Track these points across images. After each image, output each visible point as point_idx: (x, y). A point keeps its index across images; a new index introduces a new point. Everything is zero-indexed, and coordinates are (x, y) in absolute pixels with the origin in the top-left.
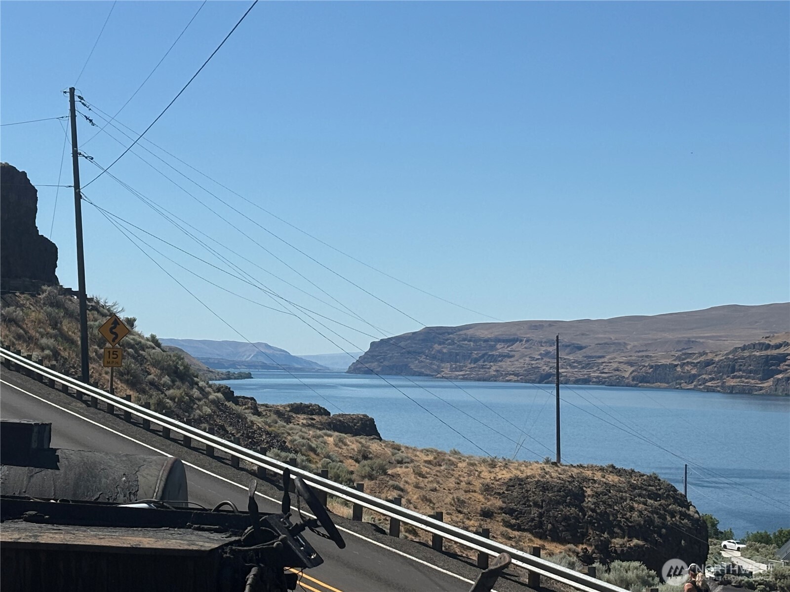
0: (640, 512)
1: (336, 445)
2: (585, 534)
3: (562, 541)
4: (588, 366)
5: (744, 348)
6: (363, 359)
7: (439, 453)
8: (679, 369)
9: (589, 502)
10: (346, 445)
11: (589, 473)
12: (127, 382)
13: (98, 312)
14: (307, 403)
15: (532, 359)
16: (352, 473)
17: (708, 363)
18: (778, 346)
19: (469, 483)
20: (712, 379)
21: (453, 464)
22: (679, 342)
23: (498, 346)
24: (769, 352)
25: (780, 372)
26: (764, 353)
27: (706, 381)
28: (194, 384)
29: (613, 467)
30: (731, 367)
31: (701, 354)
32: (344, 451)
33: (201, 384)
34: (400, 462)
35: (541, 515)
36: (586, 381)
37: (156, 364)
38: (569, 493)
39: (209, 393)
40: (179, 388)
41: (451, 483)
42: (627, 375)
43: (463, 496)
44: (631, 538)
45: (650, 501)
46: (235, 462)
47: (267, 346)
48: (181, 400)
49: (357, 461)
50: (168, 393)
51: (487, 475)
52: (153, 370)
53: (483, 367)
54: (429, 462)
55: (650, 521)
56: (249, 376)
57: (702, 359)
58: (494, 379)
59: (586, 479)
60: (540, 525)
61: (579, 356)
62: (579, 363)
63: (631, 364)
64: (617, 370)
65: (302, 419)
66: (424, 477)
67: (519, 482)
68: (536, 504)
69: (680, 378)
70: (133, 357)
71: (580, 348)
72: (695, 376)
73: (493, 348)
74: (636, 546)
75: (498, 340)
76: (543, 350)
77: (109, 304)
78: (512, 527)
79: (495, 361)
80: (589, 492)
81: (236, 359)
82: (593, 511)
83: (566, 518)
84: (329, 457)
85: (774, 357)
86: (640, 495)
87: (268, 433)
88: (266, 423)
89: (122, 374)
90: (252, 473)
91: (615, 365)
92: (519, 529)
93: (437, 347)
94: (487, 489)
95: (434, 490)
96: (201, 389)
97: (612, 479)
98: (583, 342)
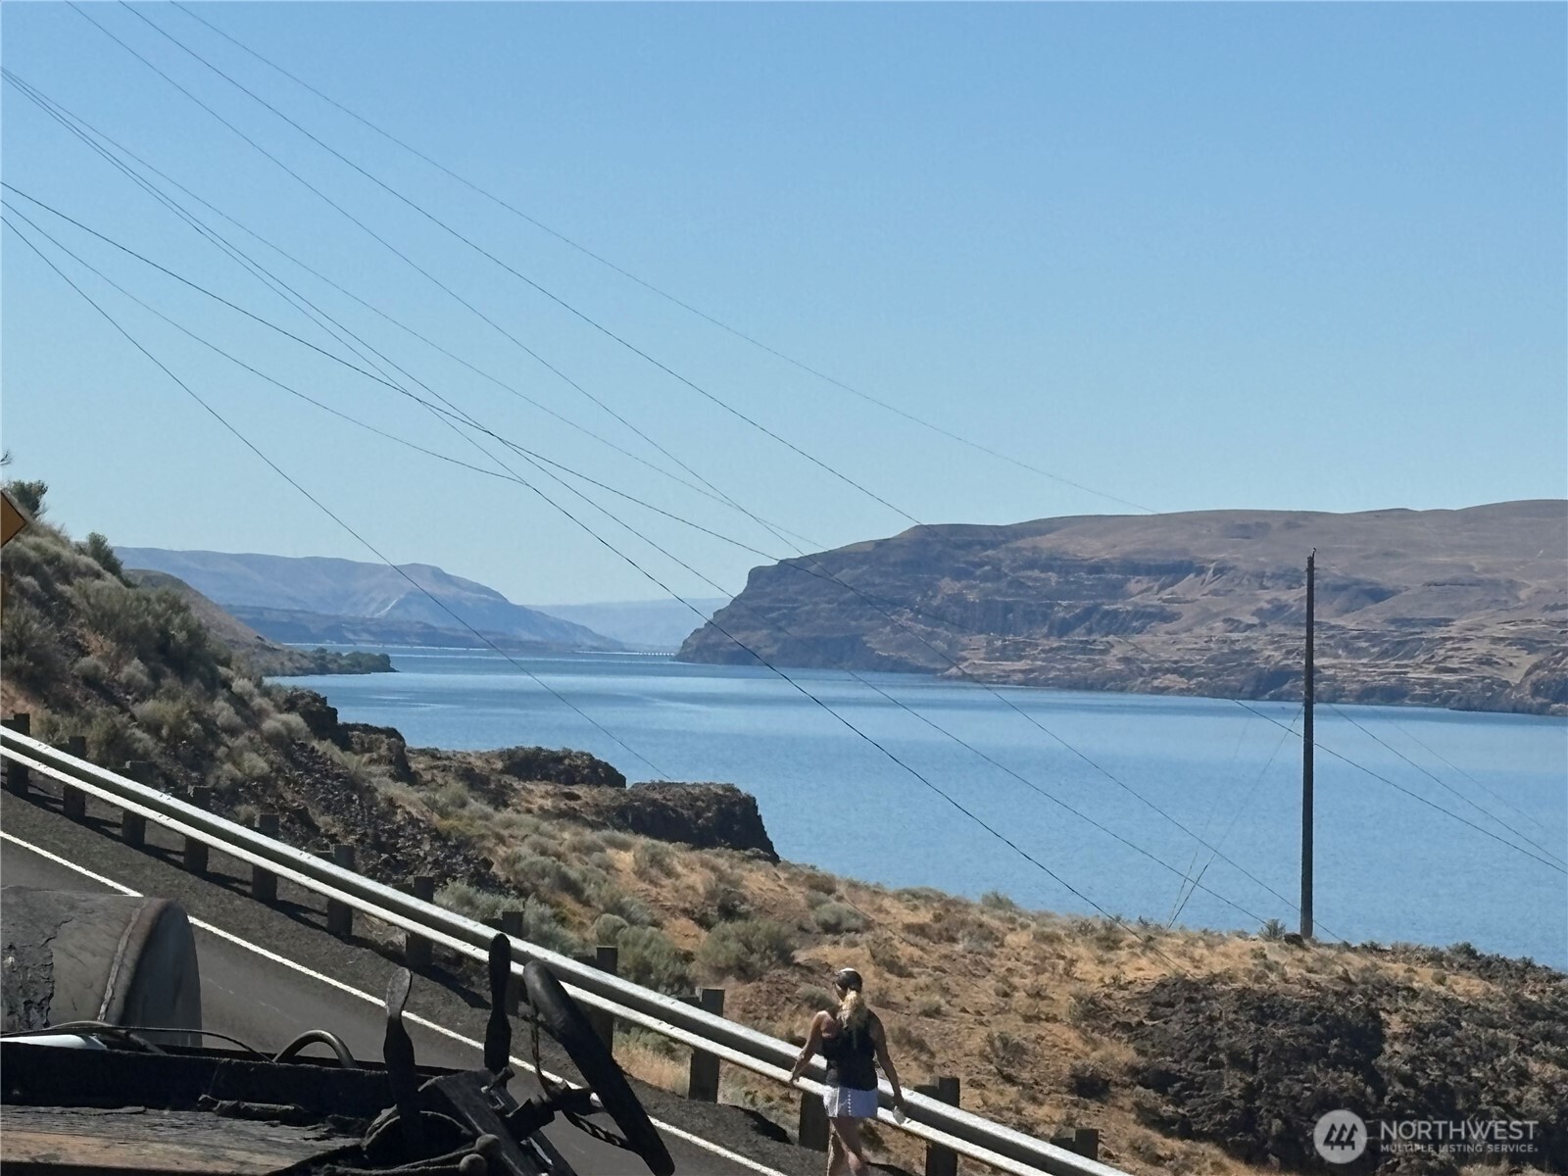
1: (641, 874)
4: (1398, 648)
6: (727, 620)
7: (949, 904)
9: (1396, 1054)
10: (670, 873)
11: (1396, 970)
12: (17, 675)
15: (1234, 624)
16: (688, 957)
19: (1037, 994)
21: (990, 935)
23: (1133, 586)
28: (217, 685)
29: (1469, 951)
32: (666, 893)
33: (240, 685)
34: (833, 928)
35: (1251, 1092)
36: (1393, 695)
38: (1336, 1027)
39: (261, 714)
40: (173, 697)
41: (985, 992)
42: (1515, 677)
43: (1015, 1028)
44: (1517, 1165)
46: (340, 920)
47: (438, 575)
48: (178, 732)
49: (704, 923)
50: (140, 710)
51: (1091, 973)
52: (95, 641)
53: (1085, 648)
54: (920, 930)
56: (383, 665)
58: (1119, 683)
59: (1388, 988)
60: (1249, 1121)
61: (1374, 617)
62: (1374, 638)
63: (1528, 644)
64: (1487, 661)
65: (540, 794)
66: (902, 973)
67: (1186, 993)
68: (1237, 1060)
70: (37, 601)
71: (1378, 595)
73: (1116, 590)
75: (1132, 568)
76: (1265, 598)
78: (1163, 1125)
79: (1123, 630)
80: (1395, 1024)
81: (346, 612)
83: (1325, 1102)
84: (619, 909)
86: (1546, 1036)
87: (438, 836)
88: (432, 805)
90: (392, 954)
91: (1481, 648)
92: (1184, 1129)
93: (948, 586)
94: (1092, 1013)
95: (934, 1013)
96: (239, 701)
97: (1467, 986)
98: (1387, 576)
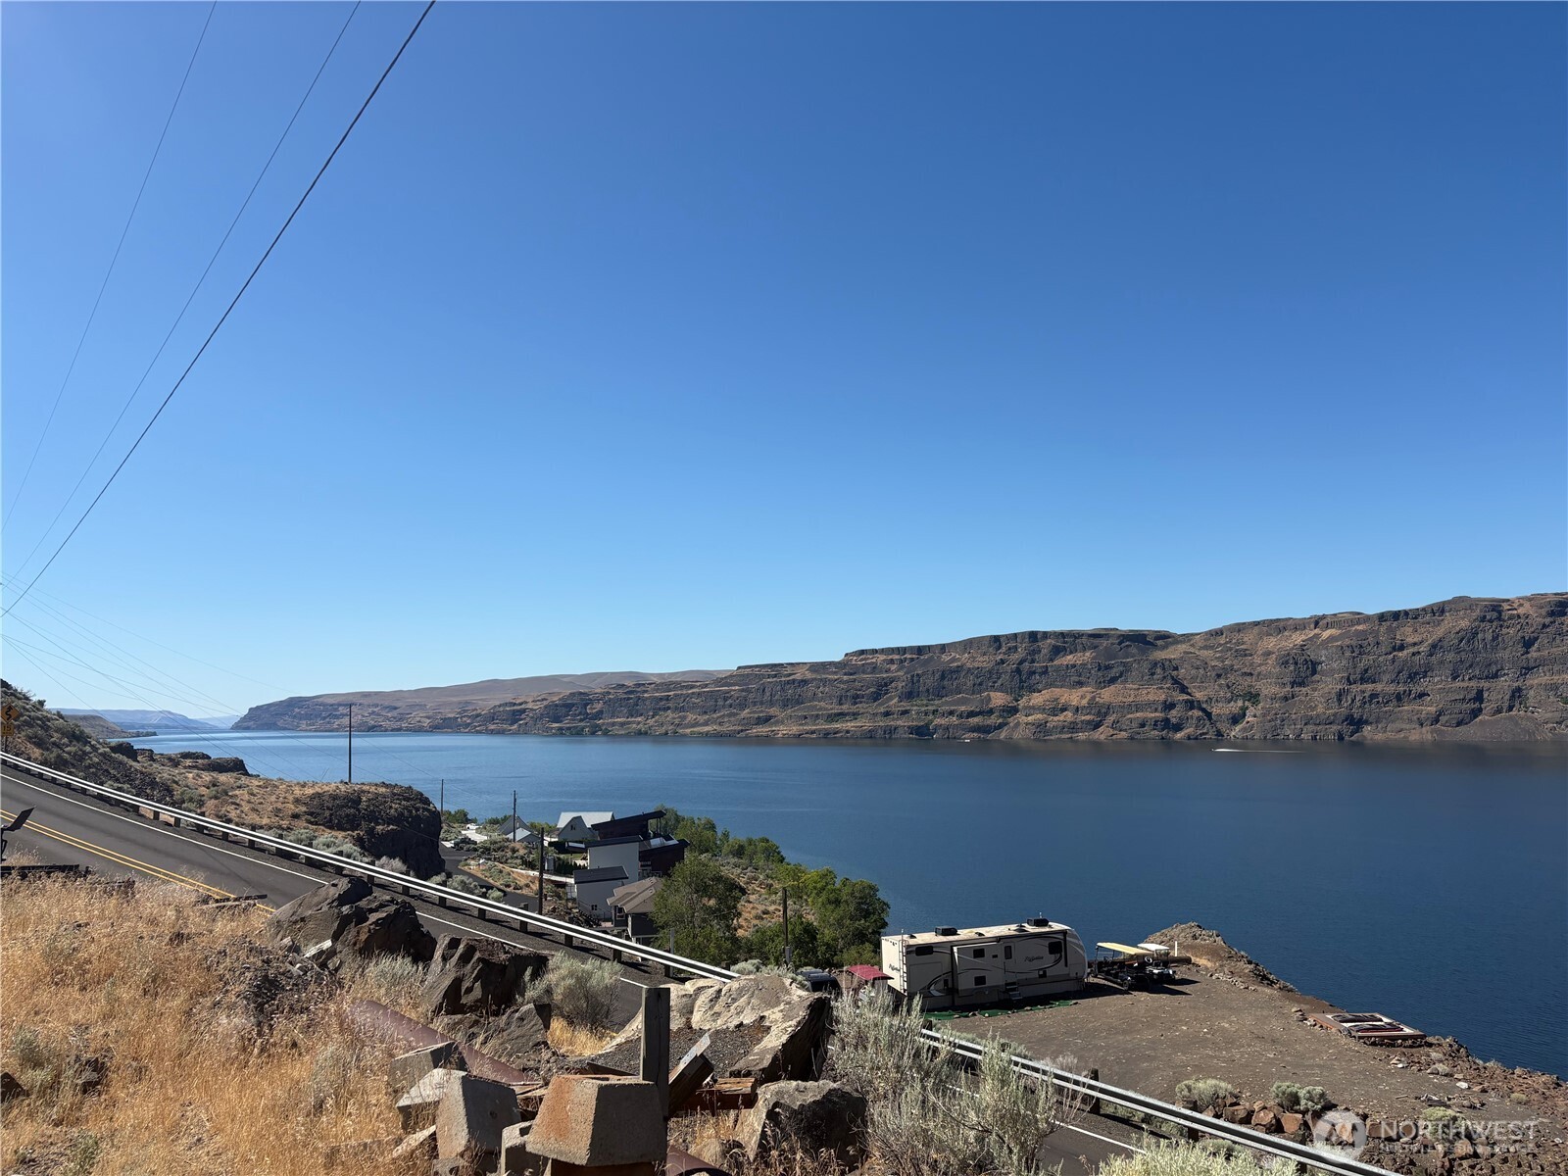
0: (396, 809)
1: (194, 779)
2: (359, 825)
3: (344, 830)
4: (400, 720)
5: (500, 706)
6: (245, 719)
7: (267, 780)
8: (459, 720)
9: (363, 805)
10: (201, 778)
11: (365, 788)
12: (34, 743)
13: (15, 696)
14: (194, 751)
15: (363, 716)
16: (203, 795)
17: (478, 716)
18: (521, 704)
19: (285, 798)
20: (480, 726)
21: (276, 786)
22: (460, 703)
23: (340, 708)
24: (515, 708)
25: (522, 720)
26: (512, 708)
27: (476, 727)
29: (384, 783)
30: (492, 717)
31: (473, 710)
32: (199, 783)
33: (93, 743)
34: (240, 787)
35: (331, 815)
36: (399, 730)
37: (58, 730)
38: (351, 800)
39: (99, 748)
40: (75, 746)
41: (273, 798)
42: (426, 725)
43: (279, 806)
44: (389, 825)
45: (403, 802)
47: (170, 713)
48: (75, 754)
49: (208, 788)
50: (66, 749)
51: (298, 792)
52: (55, 735)
53: (329, 723)
54: (260, 786)
55: (402, 814)
56: (155, 734)
57: (474, 713)
58: (337, 730)
59: (363, 792)
60: (331, 821)
61: (395, 713)
62: (395, 718)
63: (428, 718)
64: (419, 722)
65: (188, 762)
66: (254, 795)
67: (318, 795)
68: (328, 808)
69: (460, 725)
70: (40, 726)
71: (396, 708)
72: (469, 724)
73: (336, 710)
74: (392, 829)
75: (340, 705)
76: (370, 710)
77: (25, 691)
78: (312, 823)
79: (338, 718)
80: (364, 799)
81: (145, 722)
82: (366, 810)
83: (347, 815)
84: (187, 786)
85: (518, 711)
86: (398, 799)
87: (142, 773)
88: (143, 767)
89: (31, 738)
91: (418, 719)
92: (316, 824)
93: (297, 710)
94: (297, 801)
95: (261, 803)
96: (92, 746)
97: (382, 790)
98: (398, 704)
